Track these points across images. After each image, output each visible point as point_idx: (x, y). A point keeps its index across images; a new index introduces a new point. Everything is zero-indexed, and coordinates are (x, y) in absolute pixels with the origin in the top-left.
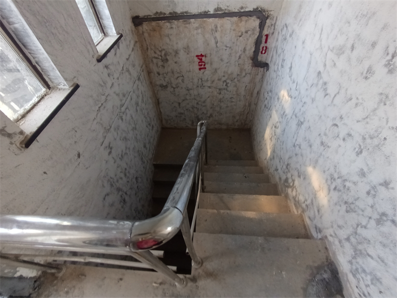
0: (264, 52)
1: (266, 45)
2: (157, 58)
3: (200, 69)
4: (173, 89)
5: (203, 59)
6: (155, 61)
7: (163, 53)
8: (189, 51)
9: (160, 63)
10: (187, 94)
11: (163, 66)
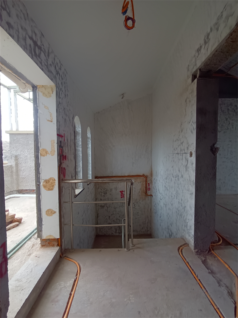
0: (149, 190)
1: (149, 187)
2: (102, 192)
3: (121, 197)
4: (107, 208)
5: (123, 193)
6: (100, 193)
7: (105, 190)
8: (116, 189)
9: (103, 194)
10: (114, 211)
11: (104, 196)
